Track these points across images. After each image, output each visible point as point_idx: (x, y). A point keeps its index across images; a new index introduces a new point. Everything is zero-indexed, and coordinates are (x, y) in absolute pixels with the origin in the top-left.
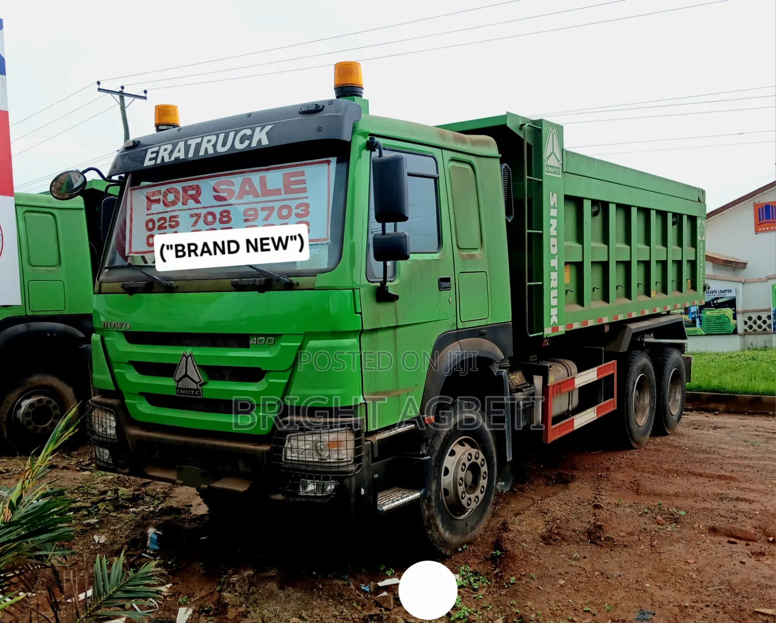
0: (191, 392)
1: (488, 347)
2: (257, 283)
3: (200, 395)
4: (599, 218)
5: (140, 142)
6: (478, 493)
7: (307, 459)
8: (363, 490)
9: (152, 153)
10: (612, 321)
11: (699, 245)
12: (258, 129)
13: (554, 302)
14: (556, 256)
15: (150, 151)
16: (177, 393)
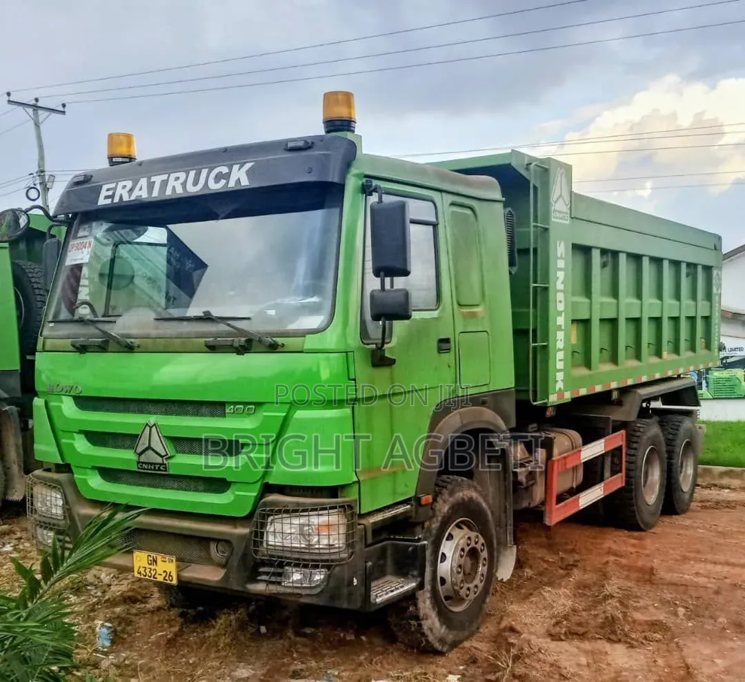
0: (155, 467)
1: (488, 416)
2: (236, 345)
3: (166, 471)
4: (608, 269)
5: (91, 176)
6: (477, 582)
7: (293, 545)
8: (355, 580)
9: (108, 190)
10: (622, 386)
11: (715, 299)
12: (236, 167)
13: (560, 365)
14: (563, 313)
15: (105, 187)
16: (139, 468)
